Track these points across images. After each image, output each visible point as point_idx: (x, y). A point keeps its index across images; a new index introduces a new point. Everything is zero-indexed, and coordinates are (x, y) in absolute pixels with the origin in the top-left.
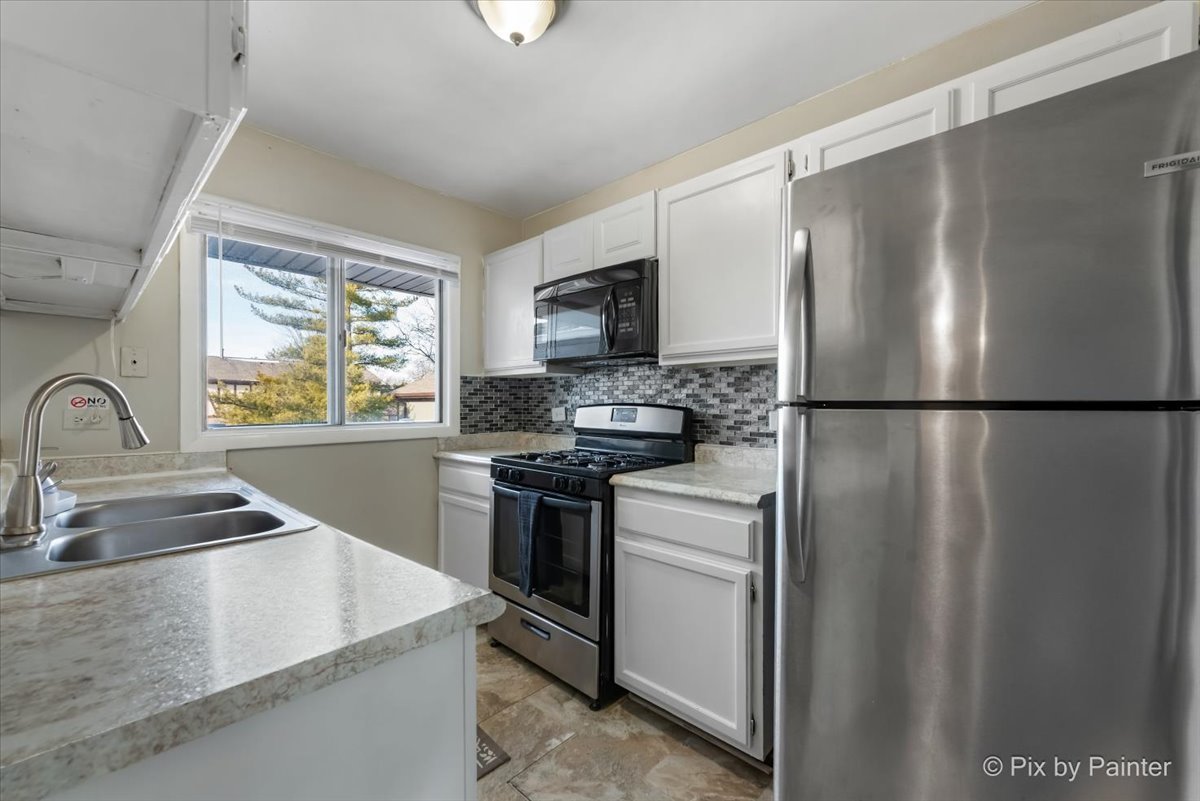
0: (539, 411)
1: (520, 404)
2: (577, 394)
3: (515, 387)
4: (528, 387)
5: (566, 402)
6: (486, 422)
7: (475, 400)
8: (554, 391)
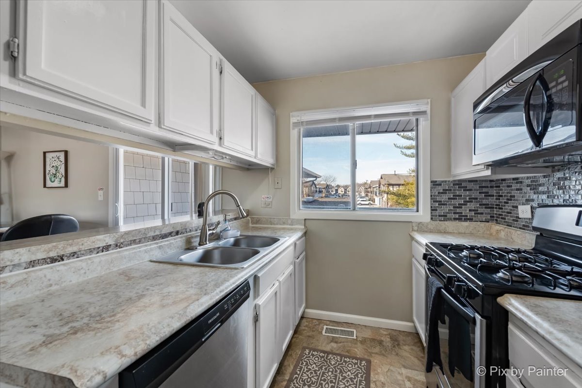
0: (508, 208)
1: (492, 201)
2: (543, 193)
3: (487, 187)
4: (499, 187)
5: (533, 200)
6: (454, 213)
7: (444, 198)
8: (521, 190)
